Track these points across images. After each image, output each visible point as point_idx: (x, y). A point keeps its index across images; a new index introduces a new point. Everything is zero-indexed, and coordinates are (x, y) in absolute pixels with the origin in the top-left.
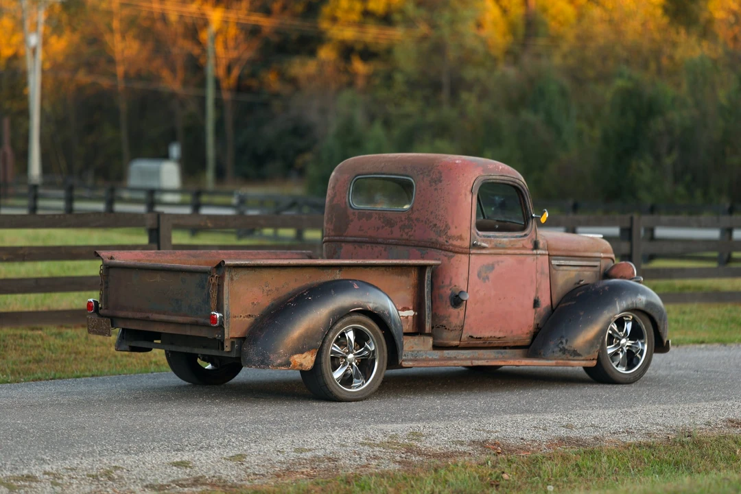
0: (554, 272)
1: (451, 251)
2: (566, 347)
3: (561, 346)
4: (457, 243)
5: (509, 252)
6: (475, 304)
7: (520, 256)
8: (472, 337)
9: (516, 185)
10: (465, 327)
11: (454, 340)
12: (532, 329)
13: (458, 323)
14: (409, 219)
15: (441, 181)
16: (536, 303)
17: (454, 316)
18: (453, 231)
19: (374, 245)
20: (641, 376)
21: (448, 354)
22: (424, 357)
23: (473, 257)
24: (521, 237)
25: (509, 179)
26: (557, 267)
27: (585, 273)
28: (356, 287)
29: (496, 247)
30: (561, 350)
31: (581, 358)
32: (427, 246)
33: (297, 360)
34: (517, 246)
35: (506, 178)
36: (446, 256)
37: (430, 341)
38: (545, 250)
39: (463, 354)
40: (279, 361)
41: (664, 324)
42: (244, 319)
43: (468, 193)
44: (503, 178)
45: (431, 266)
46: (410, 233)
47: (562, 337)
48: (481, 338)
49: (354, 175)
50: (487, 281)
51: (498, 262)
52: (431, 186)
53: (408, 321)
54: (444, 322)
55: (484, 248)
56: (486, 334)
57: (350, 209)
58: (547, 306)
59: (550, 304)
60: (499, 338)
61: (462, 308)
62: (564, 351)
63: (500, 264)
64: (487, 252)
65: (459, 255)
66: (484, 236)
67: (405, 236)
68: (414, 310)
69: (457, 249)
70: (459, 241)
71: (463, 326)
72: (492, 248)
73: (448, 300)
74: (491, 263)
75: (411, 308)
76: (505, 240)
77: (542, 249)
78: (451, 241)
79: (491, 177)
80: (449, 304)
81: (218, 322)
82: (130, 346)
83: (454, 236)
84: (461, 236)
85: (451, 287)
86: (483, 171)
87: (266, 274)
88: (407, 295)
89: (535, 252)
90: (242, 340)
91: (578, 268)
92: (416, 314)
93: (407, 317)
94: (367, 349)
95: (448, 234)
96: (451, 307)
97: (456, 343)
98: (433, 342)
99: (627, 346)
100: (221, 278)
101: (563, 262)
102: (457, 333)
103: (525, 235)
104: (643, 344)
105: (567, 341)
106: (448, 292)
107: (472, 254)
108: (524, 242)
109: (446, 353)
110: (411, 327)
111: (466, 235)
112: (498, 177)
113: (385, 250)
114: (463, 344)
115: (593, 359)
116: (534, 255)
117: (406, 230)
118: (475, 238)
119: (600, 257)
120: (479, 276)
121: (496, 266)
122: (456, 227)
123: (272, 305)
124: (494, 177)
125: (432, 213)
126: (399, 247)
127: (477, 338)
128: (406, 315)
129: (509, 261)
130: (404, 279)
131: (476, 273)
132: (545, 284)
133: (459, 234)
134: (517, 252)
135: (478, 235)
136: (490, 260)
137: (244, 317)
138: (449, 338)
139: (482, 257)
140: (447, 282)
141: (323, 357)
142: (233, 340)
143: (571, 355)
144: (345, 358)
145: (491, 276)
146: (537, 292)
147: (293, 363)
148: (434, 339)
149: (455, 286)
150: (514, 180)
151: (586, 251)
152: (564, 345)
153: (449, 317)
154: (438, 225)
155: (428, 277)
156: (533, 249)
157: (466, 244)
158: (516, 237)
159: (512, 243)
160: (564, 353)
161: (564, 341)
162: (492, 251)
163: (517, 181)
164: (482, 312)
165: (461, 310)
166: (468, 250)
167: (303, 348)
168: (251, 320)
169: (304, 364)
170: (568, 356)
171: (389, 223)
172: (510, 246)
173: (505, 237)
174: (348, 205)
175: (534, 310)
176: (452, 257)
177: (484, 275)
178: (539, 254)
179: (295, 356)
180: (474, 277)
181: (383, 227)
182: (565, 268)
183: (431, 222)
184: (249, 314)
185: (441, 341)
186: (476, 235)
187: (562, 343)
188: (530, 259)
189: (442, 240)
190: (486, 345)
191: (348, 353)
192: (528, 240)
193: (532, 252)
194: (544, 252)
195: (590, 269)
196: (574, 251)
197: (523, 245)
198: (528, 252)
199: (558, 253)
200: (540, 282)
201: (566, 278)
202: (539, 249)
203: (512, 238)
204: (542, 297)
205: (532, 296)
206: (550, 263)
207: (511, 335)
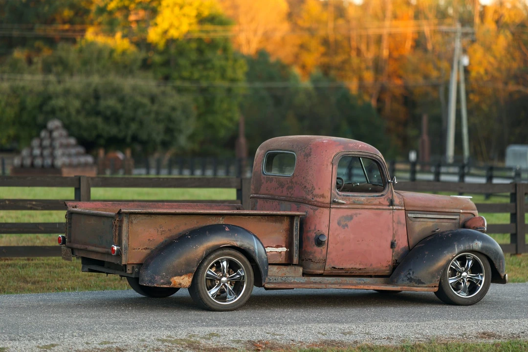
0: (410, 222)
1: (315, 206)
2: (412, 277)
3: (409, 276)
4: (321, 200)
5: (366, 207)
6: (336, 244)
7: (377, 210)
8: (334, 268)
9: (374, 158)
10: (328, 261)
11: (320, 270)
12: (390, 263)
13: (321, 258)
14: (291, 182)
15: (310, 155)
16: (393, 245)
17: (318, 253)
18: (317, 191)
19: (273, 201)
20: (479, 300)
21: (314, 279)
22: (292, 281)
23: (332, 210)
24: (378, 196)
25: (367, 154)
26: (415, 219)
27: (443, 224)
28: (227, 229)
29: (354, 203)
30: (408, 279)
31: (424, 285)
32: (301, 202)
33: (176, 281)
34: (374, 203)
35: (364, 154)
36: (312, 209)
37: (301, 270)
38: (402, 206)
39: (328, 280)
40: (162, 281)
41: (500, 262)
42: (142, 251)
43: (329, 164)
45: (298, 216)
46: (292, 193)
47: (410, 270)
48: (343, 269)
49: (266, 151)
50: (346, 228)
51: (356, 214)
52: (304, 159)
53: (281, 255)
54: (311, 257)
55: (343, 204)
56: (348, 266)
57: (263, 175)
58: (405, 247)
59: (407, 246)
60: (360, 269)
61: (324, 246)
62: (410, 280)
63: (358, 215)
64: (347, 207)
65: (322, 208)
66: (344, 196)
67: (289, 195)
68: (286, 247)
69: (319, 204)
70: (321, 198)
71: (325, 260)
72: (350, 204)
73: (314, 241)
74: (350, 214)
75: (284, 246)
76: (363, 199)
77: (397, 206)
78: (315, 199)
79: (350, 153)
80: (314, 243)
81: (116, 252)
82: (89, 269)
83: (318, 195)
84: (323, 194)
85: (315, 232)
86: (343, 148)
87: (161, 220)
88: (281, 237)
89: (391, 207)
90: (140, 265)
91: (436, 220)
92: (288, 250)
93: (280, 252)
94: (238, 274)
95: (314, 193)
96: (316, 246)
97: (321, 272)
98: (303, 271)
99: (468, 278)
100: (121, 221)
101: (419, 216)
102: (321, 265)
103: (382, 195)
104: (482, 276)
105: (413, 273)
106: (313, 235)
107: (332, 208)
108: (381, 200)
109: (312, 279)
110: (284, 259)
111: (328, 194)
112: (356, 153)
113: (279, 204)
114: (326, 273)
115: (435, 287)
116: (390, 209)
117: (290, 190)
118: (335, 196)
119: (460, 213)
120: (339, 224)
121: (354, 217)
122: (319, 189)
123: (166, 241)
124: (353, 153)
125: (304, 178)
126: (286, 202)
127: (339, 269)
128: (280, 251)
129: (366, 213)
130: (278, 225)
131: (336, 222)
132: (402, 231)
133: (322, 194)
134: (374, 207)
135: (338, 194)
136: (349, 212)
137: (142, 249)
138: (315, 268)
139: (341, 210)
140: (313, 228)
141: (199, 278)
142: (133, 265)
143: (416, 283)
144: (220, 280)
145: (350, 224)
146: (394, 235)
147: (173, 283)
148: (304, 268)
149: (319, 231)
150: (371, 155)
151: (442, 208)
152: (411, 276)
153: (315, 253)
154: (307, 187)
155: (297, 224)
156: (389, 206)
157: (328, 200)
158: (374, 197)
159: (369, 201)
160: (411, 282)
161: (411, 273)
162: (350, 206)
163: (374, 156)
164: (343, 250)
165: (323, 249)
166: (329, 205)
167: (181, 272)
168: (148, 251)
169: (183, 283)
170: (414, 284)
171: (281, 185)
172: (367, 203)
173: (362, 196)
174: (262, 171)
175: (391, 250)
176: (316, 210)
177: (343, 223)
178: (395, 209)
179: (175, 278)
180: (334, 225)
181: (278, 188)
182: (422, 220)
183: (303, 185)
184: (146, 247)
185: (309, 270)
186: (336, 194)
187: (409, 274)
188: (386, 213)
189: (309, 197)
190: (348, 274)
191: (222, 277)
192: (384, 199)
193: (388, 207)
194: (400, 208)
195: (449, 221)
196: (431, 207)
197: (380, 203)
198: (384, 207)
199: (415, 209)
200: (397, 230)
201: (423, 227)
202: (394, 205)
203: (369, 197)
204: (399, 240)
205: (390, 239)
206: (406, 216)
207: (371, 267)
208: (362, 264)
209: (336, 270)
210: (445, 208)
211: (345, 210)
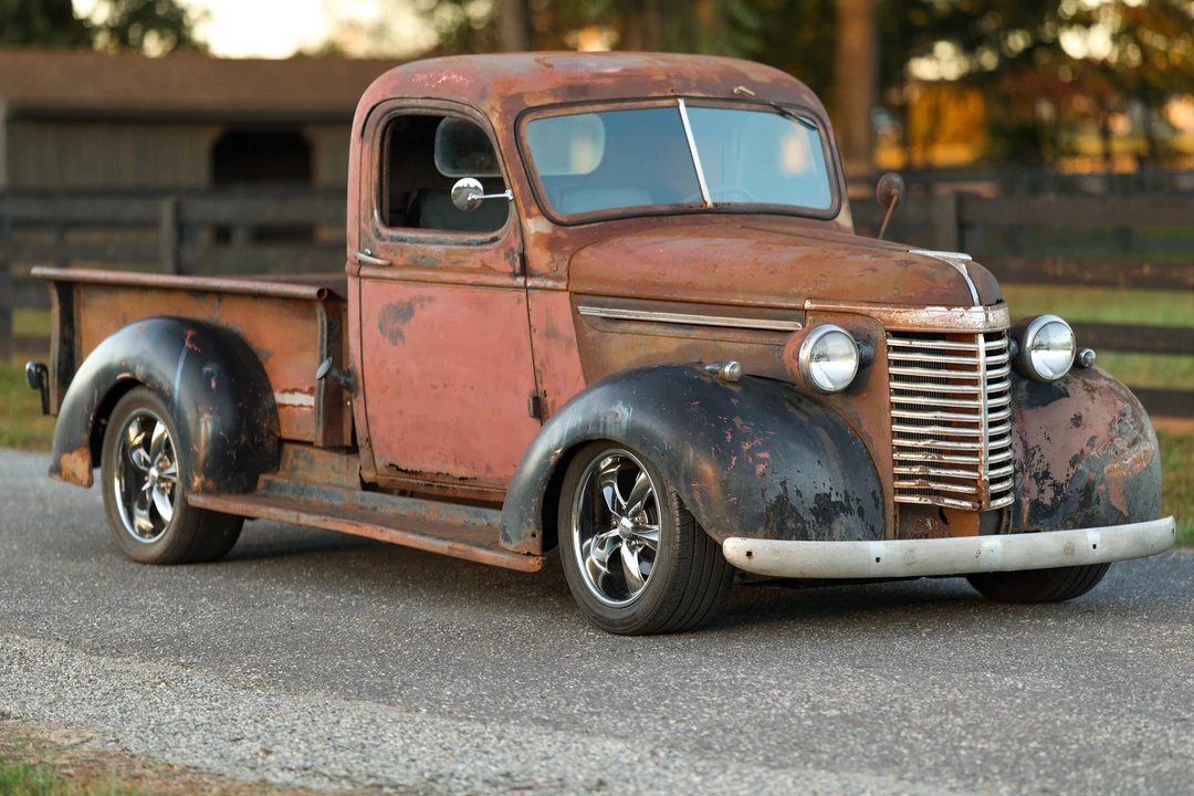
0: (591, 334)
5: (448, 277)
6: (382, 392)
7: (478, 290)
8: (399, 469)
10: (374, 443)
13: (361, 432)
21: (363, 498)
23: (366, 284)
24: (483, 243)
26: (608, 324)
27: (723, 344)
29: (414, 264)
33: (67, 465)
34: (470, 265)
37: (358, 466)
38: (560, 279)
44: (432, 103)
48: (415, 473)
50: (399, 341)
51: (421, 299)
56: (429, 465)
60: (464, 479)
61: (358, 397)
63: (426, 303)
64: (396, 275)
66: (392, 239)
71: (370, 442)
72: (405, 266)
74: (405, 299)
76: (436, 248)
77: (540, 276)
89: (520, 281)
97: (370, 475)
98: (360, 470)
102: (366, 454)
103: (494, 240)
107: (365, 277)
108: (486, 256)
112: (421, 103)
114: (382, 481)
115: (529, 554)
116: (517, 288)
118: (370, 241)
119: (804, 310)
120: (381, 328)
121: (417, 307)
127: (406, 471)
131: (375, 321)
132: (566, 364)
134: (468, 278)
135: (379, 236)
136: (405, 293)
139: (386, 285)
145: (407, 330)
146: (536, 378)
147: (64, 471)
151: (720, 290)
156: (514, 275)
158: (470, 243)
159: (455, 258)
162: (406, 273)
163: (467, 109)
164: (401, 413)
165: (360, 405)
166: (356, 269)
169: (77, 474)
172: (448, 264)
173: (439, 243)
177: (392, 326)
178: (534, 288)
179: (64, 458)
180: (372, 330)
182: (634, 327)
186: (372, 236)
190: (435, 491)
192: (497, 251)
193: (508, 281)
194: (550, 284)
195: (748, 337)
196: (670, 286)
197: (484, 265)
198: (499, 281)
199: (604, 289)
200: (547, 357)
201: (641, 352)
202: (532, 276)
203: (456, 244)
204: (559, 393)
205: (527, 388)
206: (575, 313)
207: (489, 476)
208: (462, 463)
209: (403, 474)
210: (732, 290)
211: (394, 286)
